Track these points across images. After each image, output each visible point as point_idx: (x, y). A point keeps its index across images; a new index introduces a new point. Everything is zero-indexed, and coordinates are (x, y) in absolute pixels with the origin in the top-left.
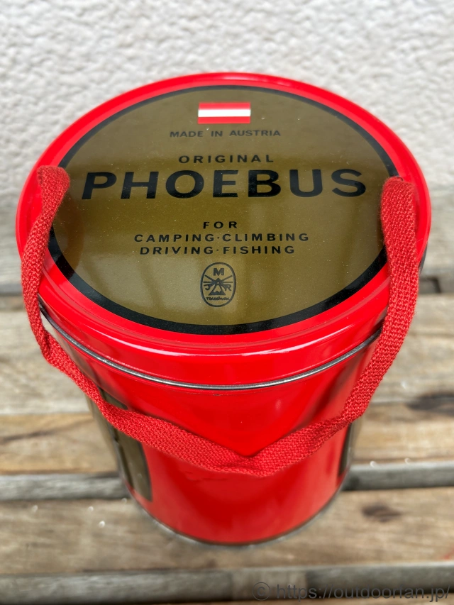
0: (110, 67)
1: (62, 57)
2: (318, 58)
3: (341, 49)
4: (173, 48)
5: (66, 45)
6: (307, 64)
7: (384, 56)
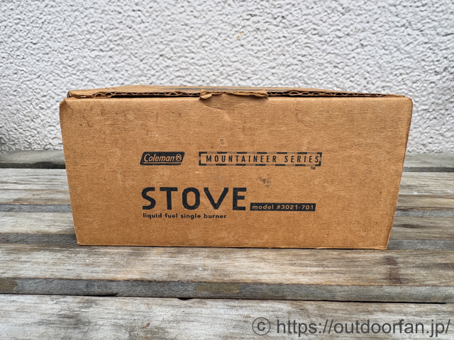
0: (263, 78)
1: (243, 72)
2: (357, 76)
3: (368, 72)
4: (293, 69)
5: (246, 66)
6: (352, 79)
7: (388, 77)
